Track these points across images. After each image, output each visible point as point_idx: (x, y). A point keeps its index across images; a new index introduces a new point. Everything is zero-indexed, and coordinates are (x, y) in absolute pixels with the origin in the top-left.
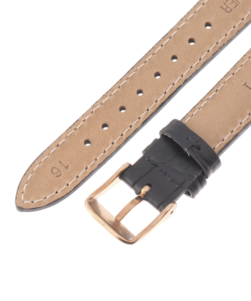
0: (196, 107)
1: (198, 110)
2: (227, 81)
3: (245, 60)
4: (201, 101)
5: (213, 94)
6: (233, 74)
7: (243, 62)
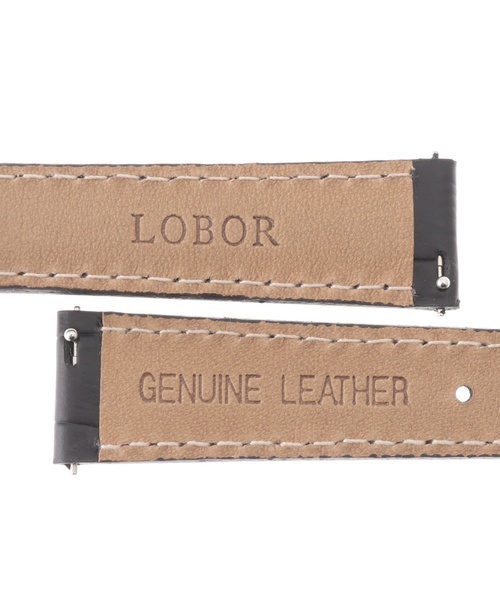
0: (14, 168)
1: (12, 177)
2: (118, 179)
3: (188, 173)
4: (35, 167)
5: (67, 176)
6: (142, 177)
7: (182, 174)
